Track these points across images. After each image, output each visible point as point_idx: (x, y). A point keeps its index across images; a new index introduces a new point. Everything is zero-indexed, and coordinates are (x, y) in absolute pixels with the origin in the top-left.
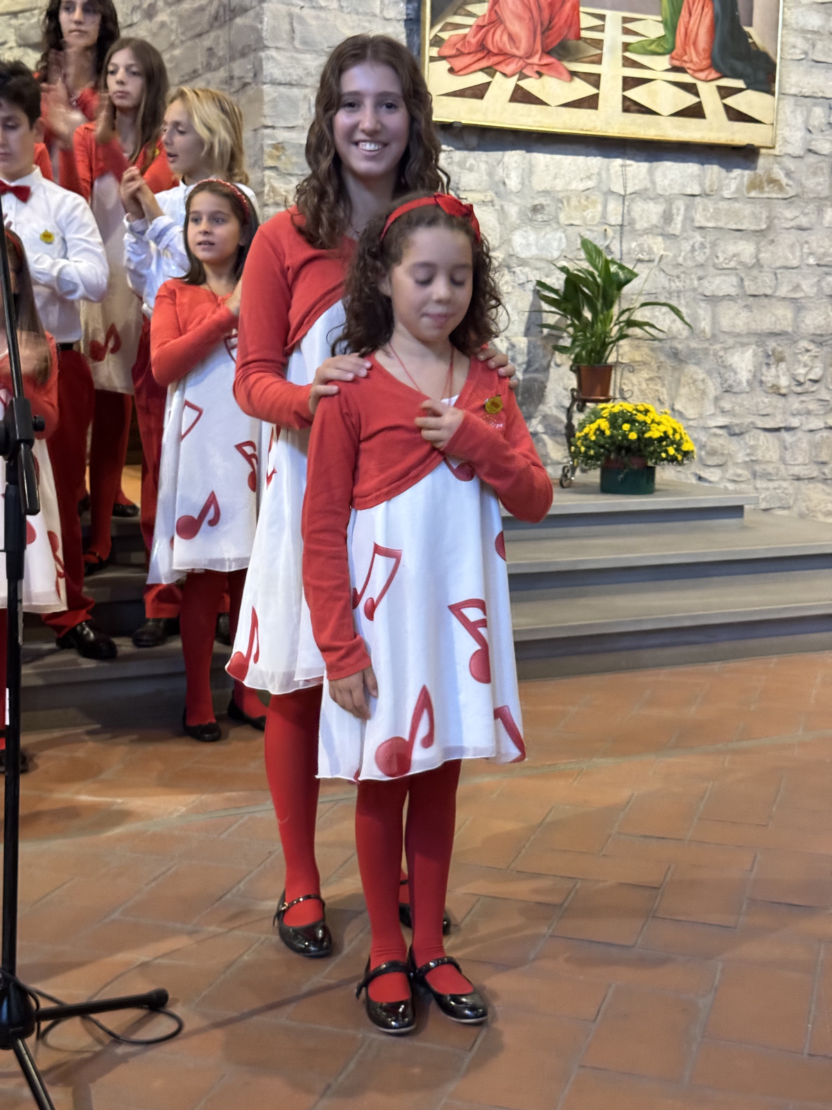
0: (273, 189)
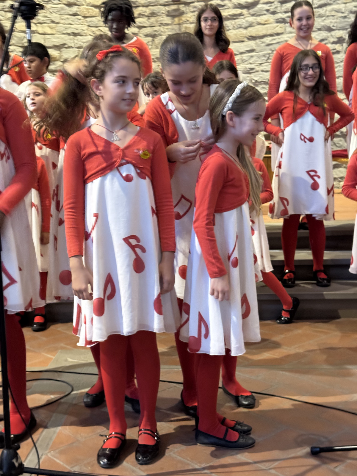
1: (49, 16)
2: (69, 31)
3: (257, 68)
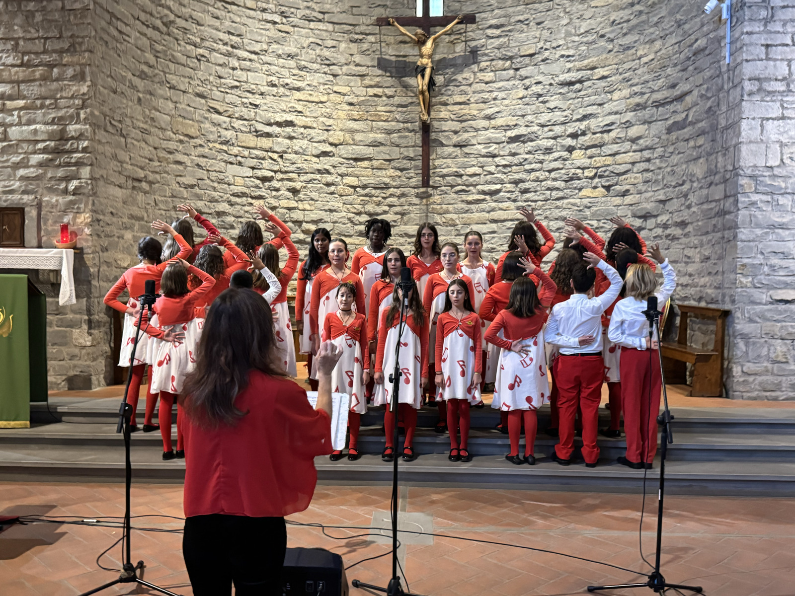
0: (741, 282)
1: (309, 194)
2: (326, 208)
3: (498, 248)
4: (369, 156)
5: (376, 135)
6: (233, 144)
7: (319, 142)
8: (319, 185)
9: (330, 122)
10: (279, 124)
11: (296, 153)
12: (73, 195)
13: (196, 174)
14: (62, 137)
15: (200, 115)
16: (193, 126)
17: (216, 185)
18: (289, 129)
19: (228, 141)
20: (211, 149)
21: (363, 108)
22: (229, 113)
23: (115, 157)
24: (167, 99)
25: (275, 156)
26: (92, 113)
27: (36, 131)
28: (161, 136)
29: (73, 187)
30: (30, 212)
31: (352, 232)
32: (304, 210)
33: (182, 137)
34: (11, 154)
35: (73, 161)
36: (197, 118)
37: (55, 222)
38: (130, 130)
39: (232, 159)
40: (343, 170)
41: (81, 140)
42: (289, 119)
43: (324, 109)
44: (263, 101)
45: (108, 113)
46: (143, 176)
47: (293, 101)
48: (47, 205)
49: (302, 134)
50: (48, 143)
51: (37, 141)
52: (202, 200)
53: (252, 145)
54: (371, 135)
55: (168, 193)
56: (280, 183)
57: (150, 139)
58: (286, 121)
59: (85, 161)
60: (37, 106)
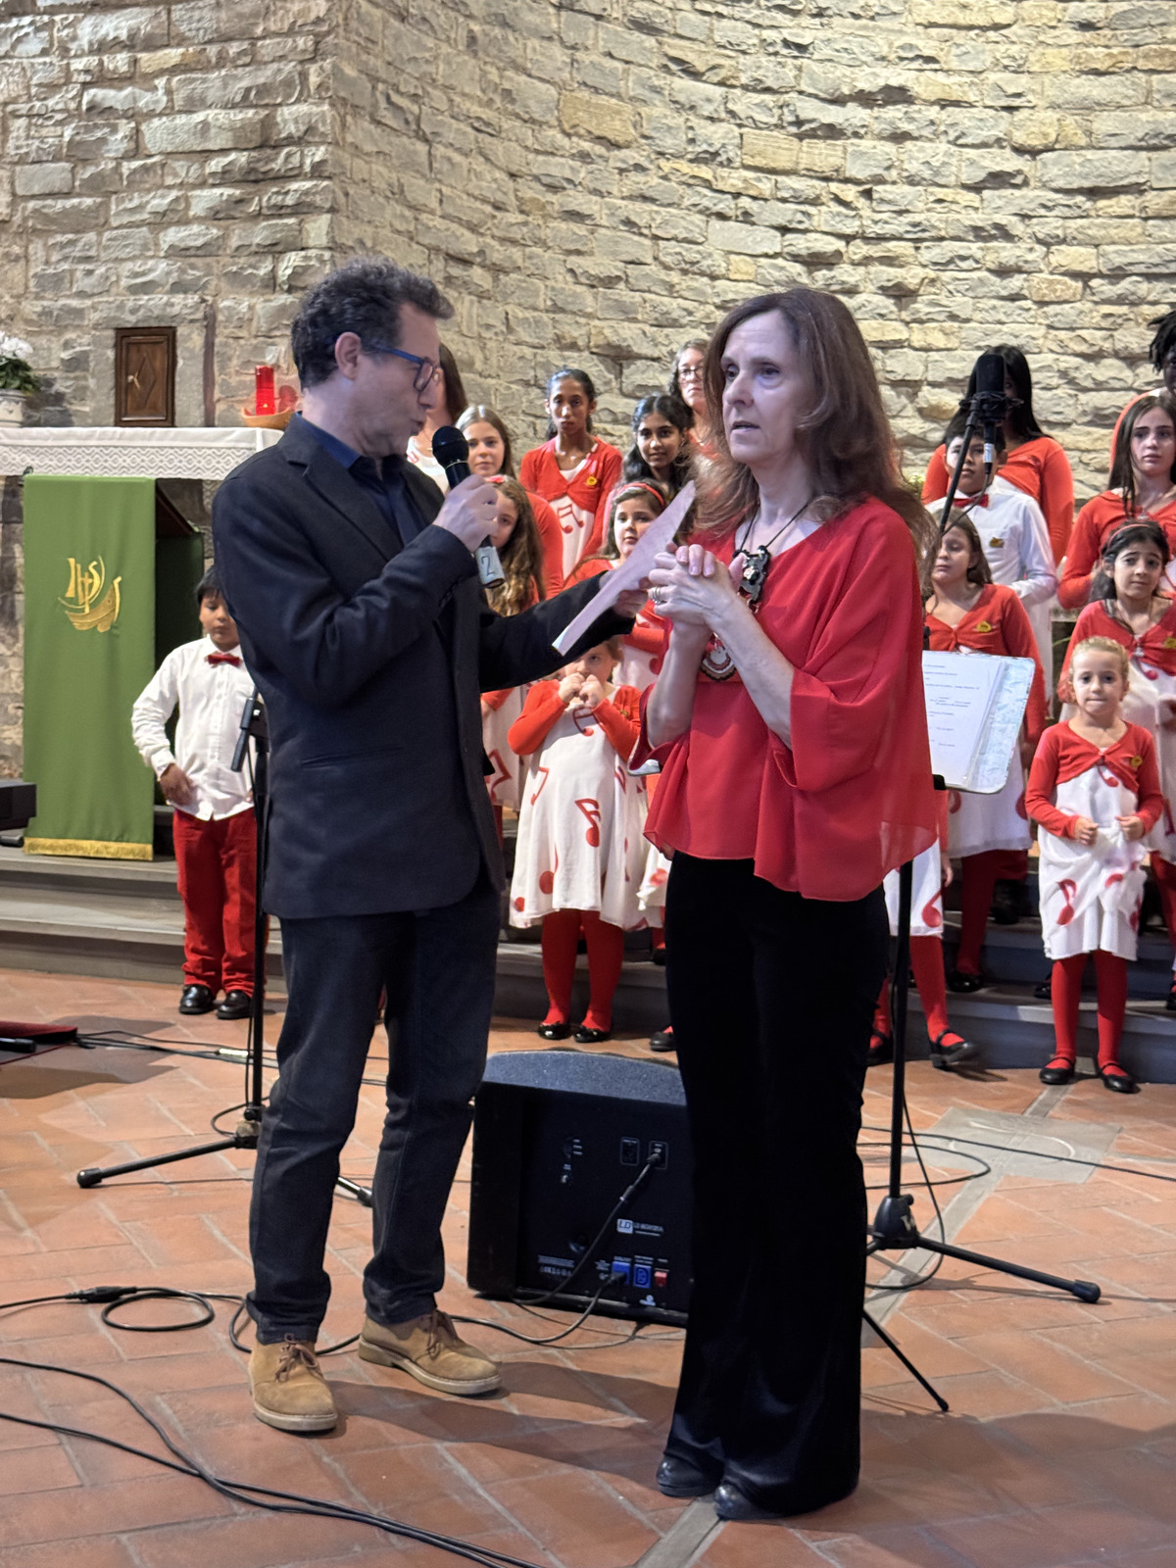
1: (944, 302)
4: (1134, 179)
5: (1161, 116)
6: (729, 160)
7: (984, 145)
8: (975, 275)
9: (1022, 83)
10: (865, 99)
11: (912, 181)
12: (290, 291)
13: (622, 248)
14: (266, 140)
15: (641, 82)
16: (618, 112)
17: (675, 277)
18: (893, 113)
19: (716, 154)
20: (665, 178)
21: (1124, 34)
22: (723, 73)
23: (398, 193)
24: (550, 39)
25: (850, 193)
26: (337, 71)
27: (205, 124)
28: (529, 143)
29: (289, 271)
30: (189, 337)
31: (1071, 414)
32: (927, 349)
33: (586, 146)
34: (149, 191)
35: (290, 200)
36: (634, 90)
37: (247, 363)
38: (442, 124)
39: (725, 205)
40: (1051, 225)
41: (309, 143)
42: (894, 82)
43: (1002, 48)
44: (822, 34)
45: (382, 74)
46: (475, 250)
47: (910, 28)
48: (228, 320)
49: (932, 123)
50: (233, 156)
51: (208, 154)
52: (635, 320)
53: (783, 161)
54: (1144, 117)
55: (542, 302)
56: (862, 270)
57: (497, 148)
58: (887, 89)
59: (318, 198)
60: (209, 62)
